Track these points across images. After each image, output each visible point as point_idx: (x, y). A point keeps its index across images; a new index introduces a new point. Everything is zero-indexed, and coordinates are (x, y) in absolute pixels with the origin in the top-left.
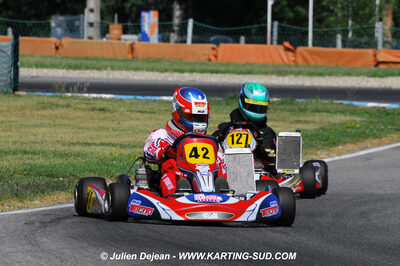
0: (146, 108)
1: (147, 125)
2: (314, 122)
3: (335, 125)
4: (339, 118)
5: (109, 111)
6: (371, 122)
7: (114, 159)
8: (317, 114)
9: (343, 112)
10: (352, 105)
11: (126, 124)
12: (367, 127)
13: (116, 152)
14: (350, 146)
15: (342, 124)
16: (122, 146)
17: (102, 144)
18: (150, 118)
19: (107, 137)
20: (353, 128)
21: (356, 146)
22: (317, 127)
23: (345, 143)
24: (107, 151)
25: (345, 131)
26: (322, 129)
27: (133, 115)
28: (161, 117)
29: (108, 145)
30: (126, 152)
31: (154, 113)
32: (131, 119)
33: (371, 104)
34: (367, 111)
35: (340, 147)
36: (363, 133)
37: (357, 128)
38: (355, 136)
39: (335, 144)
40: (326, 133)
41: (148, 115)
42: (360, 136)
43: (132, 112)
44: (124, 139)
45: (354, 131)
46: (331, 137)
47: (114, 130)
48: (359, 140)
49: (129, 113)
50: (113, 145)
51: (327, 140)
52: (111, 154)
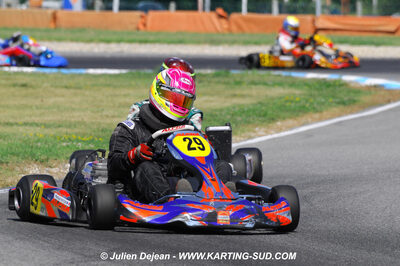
0: (71, 83)
1: (72, 102)
2: (250, 96)
3: (273, 99)
4: (278, 91)
5: (31, 87)
6: (311, 95)
7: (38, 141)
8: (253, 87)
9: (281, 84)
10: (290, 77)
11: (51, 101)
12: (307, 101)
13: (40, 132)
14: (290, 122)
15: (280, 98)
16: (47, 126)
17: (25, 124)
18: (76, 95)
19: (31, 116)
20: (292, 102)
21: (295, 122)
22: (255, 101)
23: (284, 119)
24: (31, 132)
25: (284, 106)
26: (260, 103)
27: (58, 91)
28: (87, 93)
29: (31, 124)
30: (52, 132)
31: (80, 88)
32: (56, 96)
33: (310, 75)
34: (306, 83)
35: (279, 123)
36: (304, 107)
37: (296, 102)
38: (294, 111)
39: (273, 120)
40: (263, 108)
41: (72, 91)
42: (300, 111)
43: (56, 87)
44: (49, 118)
45: (293, 105)
46: (270, 112)
47: (37, 108)
48: (297, 115)
49: (53, 89)
50: (37, 125)
51: (265, 115)
52: (35, 135)
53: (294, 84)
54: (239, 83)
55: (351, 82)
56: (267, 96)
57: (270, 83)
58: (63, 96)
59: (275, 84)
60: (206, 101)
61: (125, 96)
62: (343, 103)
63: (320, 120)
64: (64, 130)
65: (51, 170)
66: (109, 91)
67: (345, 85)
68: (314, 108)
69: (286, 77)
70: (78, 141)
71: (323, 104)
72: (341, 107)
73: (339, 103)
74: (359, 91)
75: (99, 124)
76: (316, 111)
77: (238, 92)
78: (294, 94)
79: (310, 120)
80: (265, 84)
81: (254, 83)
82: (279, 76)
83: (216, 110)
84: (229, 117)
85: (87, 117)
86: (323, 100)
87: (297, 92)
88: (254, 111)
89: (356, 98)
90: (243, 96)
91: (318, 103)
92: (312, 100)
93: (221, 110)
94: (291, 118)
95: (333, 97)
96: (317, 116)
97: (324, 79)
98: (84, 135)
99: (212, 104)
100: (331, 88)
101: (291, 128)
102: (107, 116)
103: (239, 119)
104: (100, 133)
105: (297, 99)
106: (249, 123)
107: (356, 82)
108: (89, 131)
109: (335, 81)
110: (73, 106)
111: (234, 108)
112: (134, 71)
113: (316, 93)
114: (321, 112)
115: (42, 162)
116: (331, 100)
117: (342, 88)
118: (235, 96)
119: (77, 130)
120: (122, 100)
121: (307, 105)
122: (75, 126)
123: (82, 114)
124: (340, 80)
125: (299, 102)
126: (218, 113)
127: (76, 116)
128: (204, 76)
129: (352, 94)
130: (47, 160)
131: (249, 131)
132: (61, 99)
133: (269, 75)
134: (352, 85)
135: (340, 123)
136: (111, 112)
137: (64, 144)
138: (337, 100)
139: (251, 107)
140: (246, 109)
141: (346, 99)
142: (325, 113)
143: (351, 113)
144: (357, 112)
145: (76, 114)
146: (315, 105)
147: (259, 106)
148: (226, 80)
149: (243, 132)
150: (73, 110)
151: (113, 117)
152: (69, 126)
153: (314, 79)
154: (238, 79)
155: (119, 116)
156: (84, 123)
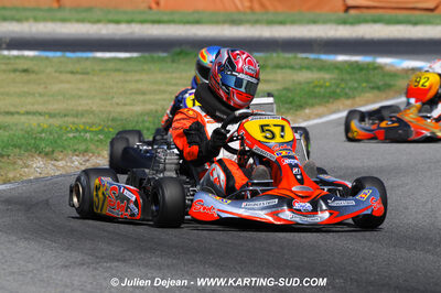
0: (78, 67)
1: (79, 89)
2: (276, 81)
3: (300, 83)
4: (305, 76)
5: (33, 72)
6: (342, 80)
7: (43, 131)
8: (279, 71)
9: (308, 68)
10: (318, 60)
11: (56, 88)
12: (338, 86)
13: (45, 122)
14: (320, 109)
15: (309, 83)
16: (51, 115)
17: (28, 113)
18: (82, 81)
19: (33, 105)
20: (321, 86)
21: (325, 109)
22: (279, 87)
23: (313, 106)
24: (34, 122)
25: (313, 92)
26: (285, 89)
27: (63, 77)
28: (95, 79)
29: (34, 114)
30: (57, 122)
31: (87, 73)
32: (62, 82)
33: (341, 58)
34: (337, 67)
35: (307, 111)
36: (334, 92)
37: (326, 87)
38: (324, 97)
39: (301, 107)
40: (290, 95)
41: (79, 77)
42: (330, 97)
43: (61, 72)
44: (54, 107)
45: (322, 90)
46: (297, 99)
47: (40, 95)
48: (328, 102)
49: (57, 74)
50: (40, 114)
51: (291, 103)
52: (39, 125)
53: (323, 67)
54: (263, 67)
55: (386, 64)
56: (293, 81)
57: (297, 67)
58: (69, 82)
59: (301, 68)
61: (137, 81)
62: (378, 88)
63: (353, 107)
64: (70, 119)
65: (57, 163)
66: (119, 76)
67: (380, 68)
68: (346, 94)
69: (315, 60)
70: (86, 131)
71: (356, 89)
72: (376, 92)
73: (373, 88)
74: (395, 74)
75: (109, 112)
76: (348, 97)
78: (324, 79)
79: (341, 107)
80: (292, 68)
81: (278, 67)
82: (307, 58)
85: (95, 105)
86: (356, 85)
87: (327, 76)
88: (279, 97)
89: (392, 83)
90: (267, 81)
91: (350, 88)
92: (343, 85)
94: (320, 104)
95: (367, 81)
96: (348, 102)
97: (356, 62)
98: (92, 125)
100: (364, 72)
101: (320, 116)
102: (118, 104)
104: (110, 123)
105: (327, 84)
107: (392, 65)
108: (97, 121)
109: (369, 64)
110: (80, 93)
112: (147, 55)
113: (348, 77)
114: (354, 98)
115: (47, 154)
116: (364, 85)
117: (376, 71)
119: (84, 120)
120: (133, 86)
121: (338, 90)
122: (82, 115)
123: (90, 102)
124: (374, 63)
125: (330, 87)
127: (83, 104)
129: (387, 79)
130: (53, 151)
132: (67, 86)
133: (296, 58)
134: (387, 68)
136: (122, 100)
137: (71, 135)
138: (371, 85)
139: (276, 93)
141: (381, 83)
142: (357, 99)
143: (387, 99)
144: (394, 98)
145: (83, 102)
146: (347, 91)
147: (285, 92)
150: (80, 97)
151: (125, 105)
152: (76, 115)
153: (346, 62)
155: (131, 105)
156: (93, 112)
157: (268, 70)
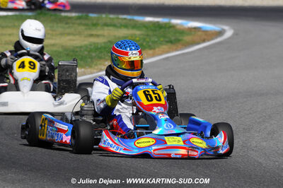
53: (136, 26)
54: (95, 25)
55: (177, 24)
56: (115, 36)
57: (119, 25)
59: (121, 26)
60: (70, 40)
62: (171, 42)
63: (153, 56)
67: (173, 27)
68: (149, 46)
69: (130, 20)
71: (156, 42)
72: (169, 45)
73: (167, 42)
74: (184, 32)
76: (151, 48)
77: (94, 32)
78: (135, 35)
79: (146, 56)
80: (114, 26)
81: (106, 25)
82: (125, 19)
83: (77, 47)
84: (86, 53)
86: (156, 40)
87: (137, 32)
88: (105, 48)
89: (180, 38)
90: (98, 36)
91: (152, 42)
92: (148, 40)
93: (81, 47)
95: (165, 37)
96: (151, 52)
97: (158, 22)
99: (74, 42)
100: (162, 30)
103: (94, 54)
105: (138, 39)
106: (100, 58)
107: (181, 25)
109: (166, 24)
111: (91, 45)
114: (154, 49)
116: (162, 39)
117: (171, 29)
118: (91, 35)
121: (144, 44)
124: (169, 23)
125: (139, 41)
126: (78, 49)
128: (70, 18)
129: (178, 35)
131: (100, 64)
133: (118, 18)
134: (178, 27)
135: (167, 58)
138: (167, 39)
139: (103, 45)
140: (99, 46)
141: (173, 38)
142: (157, 50)
143: (176, 50)
144: (181, 49)
146: (150, 43)
147: (109, 44)
148: (86, 22)
149: (96, 65)
153: (150, 22)
154: (95, 22)
157: (99, 28)
